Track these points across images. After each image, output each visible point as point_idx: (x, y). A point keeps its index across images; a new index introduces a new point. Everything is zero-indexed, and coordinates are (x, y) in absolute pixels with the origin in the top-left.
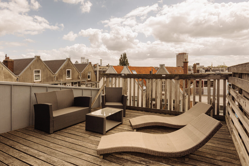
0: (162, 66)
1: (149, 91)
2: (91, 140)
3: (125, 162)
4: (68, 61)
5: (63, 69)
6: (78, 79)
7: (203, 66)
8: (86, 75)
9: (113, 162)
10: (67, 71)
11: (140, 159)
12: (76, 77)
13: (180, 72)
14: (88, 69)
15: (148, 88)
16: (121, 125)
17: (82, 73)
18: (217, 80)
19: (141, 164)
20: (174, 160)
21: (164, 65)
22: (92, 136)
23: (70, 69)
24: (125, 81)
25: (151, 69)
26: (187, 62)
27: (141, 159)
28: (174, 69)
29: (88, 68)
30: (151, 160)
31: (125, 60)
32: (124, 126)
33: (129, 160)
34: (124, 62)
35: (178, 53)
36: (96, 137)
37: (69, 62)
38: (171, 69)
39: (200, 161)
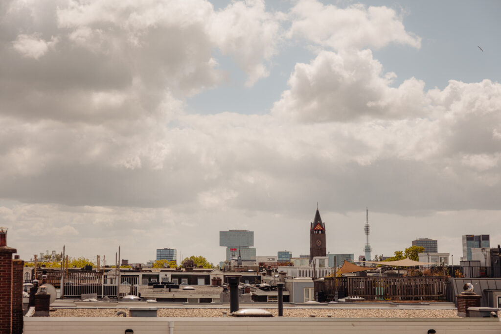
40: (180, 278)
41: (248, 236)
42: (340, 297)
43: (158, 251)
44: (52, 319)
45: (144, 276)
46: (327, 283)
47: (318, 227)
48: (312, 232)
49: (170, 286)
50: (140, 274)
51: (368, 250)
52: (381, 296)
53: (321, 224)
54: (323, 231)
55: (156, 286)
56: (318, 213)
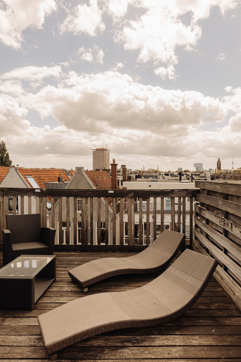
0: (80, 170)
1: (87, 217)
2: (12, 327)
3: (100, 352)
7: (131, 170)
9: (79, 359)
11: (120, 339)
13: (105, 180)
15: (86, 213)
16: (55, 284)
18: (182, 198)
19: (126, 346)
20: (167, 325)
21: (83, 168)
22: (8, 319)
24: (41, 201)
25: (59, 173)
26: (116, 165)
27: (122, 338)
28: (97, 175)
30: (138, 336)
31: (3, 155)
32: (61, 284)
33: (104, 346)
35: (95, 149)
36: (18, 319)
38: (93, 175)
39: (196, 317)
41: (201, 165)
42: (217, 179)
43: (178, 168)
45: (170, 174)
46: (214, 175)
47: (219, 162)
48: (217, 163)
50: (169, 173)
52: (227, 179)
53: (220, 162)
54: (220, 163)
55: (172, 176)
56: (219, 160)
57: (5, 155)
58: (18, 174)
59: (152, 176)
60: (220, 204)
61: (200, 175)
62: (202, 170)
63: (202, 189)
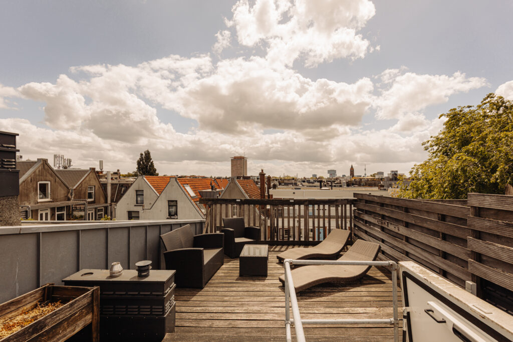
0: (233, 179)
4: (42, 166)
5: (30, 180)
6: (65, 200)
8: (85, 193)
10: (40, 184)
12: (62, 196)
14: (90, 180)
17: (75, 188)
23: (46, 181)
28: (246, 183)
29: (88, 179)
31: (148, 164)
34: (147, 166)
37: (46, 166)
38: (243, 183)
40: (315, 181)
41: (335, 171)
43: (313, 175)
44: (277, 190)
48: (350, 170)
49: (312, 183)
50: (306, 180)
51: (365, 174)
53: (353, 168)
54: (353, 170)
55: (309, 183)
57: (150, 164)
58: (178, 183)
59: (292, 184)
60: (378, 210)
61: (335, 181)
62: (336, 177)
63: (359, 199)
